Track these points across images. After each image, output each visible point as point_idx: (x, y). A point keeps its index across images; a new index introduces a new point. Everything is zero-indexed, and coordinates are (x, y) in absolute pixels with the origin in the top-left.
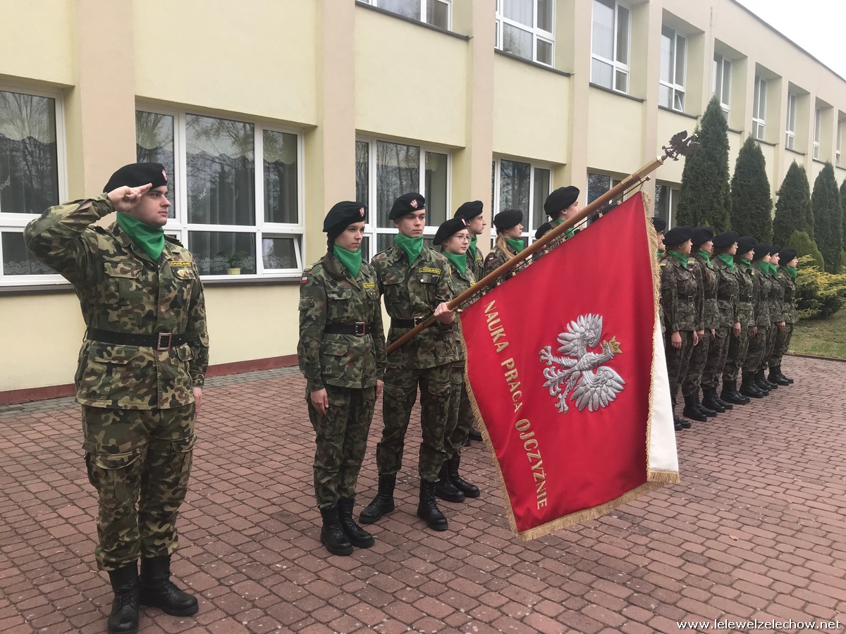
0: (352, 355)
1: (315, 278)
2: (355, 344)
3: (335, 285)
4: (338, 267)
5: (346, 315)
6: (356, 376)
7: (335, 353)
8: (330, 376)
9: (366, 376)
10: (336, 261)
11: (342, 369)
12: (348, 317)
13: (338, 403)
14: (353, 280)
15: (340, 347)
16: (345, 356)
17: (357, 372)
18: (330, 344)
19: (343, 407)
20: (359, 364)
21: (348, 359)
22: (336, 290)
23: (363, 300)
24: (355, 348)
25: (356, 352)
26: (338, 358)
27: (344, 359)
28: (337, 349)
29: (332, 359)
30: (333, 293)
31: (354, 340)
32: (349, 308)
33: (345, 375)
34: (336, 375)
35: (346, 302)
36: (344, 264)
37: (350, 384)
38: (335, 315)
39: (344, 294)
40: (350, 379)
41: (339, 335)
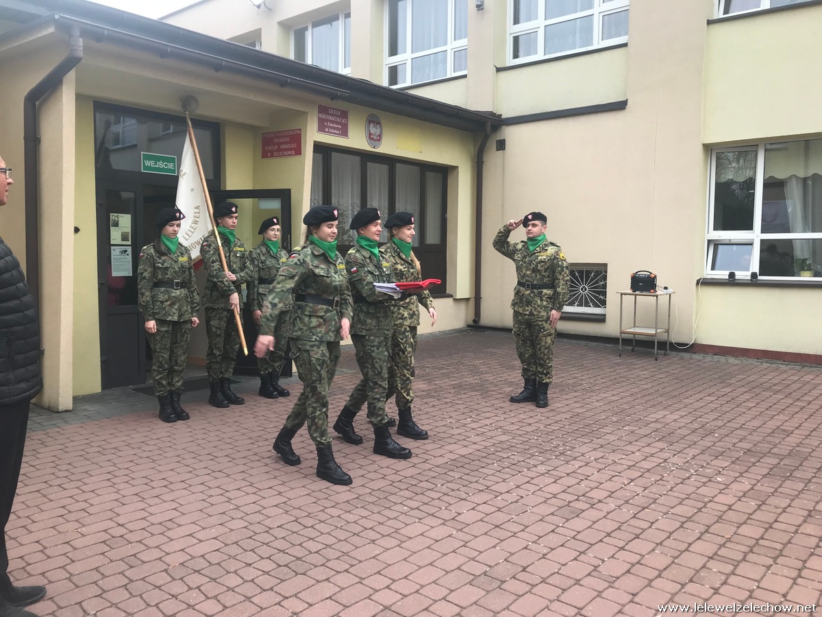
0: (171, 301)
1: (148, 254)
2: (173, 295)
3: (160, 259)
4: (163, 248)
5: (167, 276)
6: (174, 313)
7: (160, 300)
8: (157, 313)
9: (182, 314)
10: (162, 244)
11: (164, 309)
12: (169, 277)
13: (163, 329)
14: (173, 256)
15: (163, 296)
16: (166, 301)
17: (174, 311)
18: (157, 294)
19: (166, 332)
20: (176, 307)
21: (168, 303)
22: (161, 261)
23: (179, 268)
24: (174, 296)
25: (174, 299)
26: (162, 302)
27: (165, 303)
28: (162, 297)
29: (159, 303)
30: (159, 263)
31: (173, 292)
32: (169, 273)
33: (166, 312)
35: (167, 268)
36: (167, 246)
37: (169, 318)
38: (160, 277)
39: (166, 264)
40: (170, 315)
41: (163, 289)
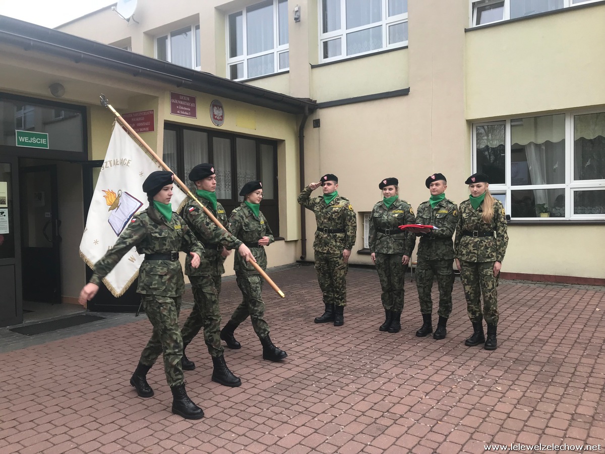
0: (170, 275)
2: (172, 267)
3: (157, 228)
5: (165, 247)
6: (173, 288)
7: (159, 273)
8: (155, 289)
10: (156, 211)
11: (164, 284)
12: (167, 249)
14: (169, 224)
15: (162, 269)
16: (166, 275)
18: (156, 267)
20: (174, 281)
21: (168, 277)
22: (158, 231)
24: (172, 269)
25: (173, 273)
26: (161, 276)
27: (165, 277)
29: (157, 278)
30: (156, 233)
33: (165, 288)
34: (161, 288)
35: (164, 239)
36: (161, 214)
38: (157, 248)
39: (163, 234)
40: (169, 290)
41: (160, 261)
